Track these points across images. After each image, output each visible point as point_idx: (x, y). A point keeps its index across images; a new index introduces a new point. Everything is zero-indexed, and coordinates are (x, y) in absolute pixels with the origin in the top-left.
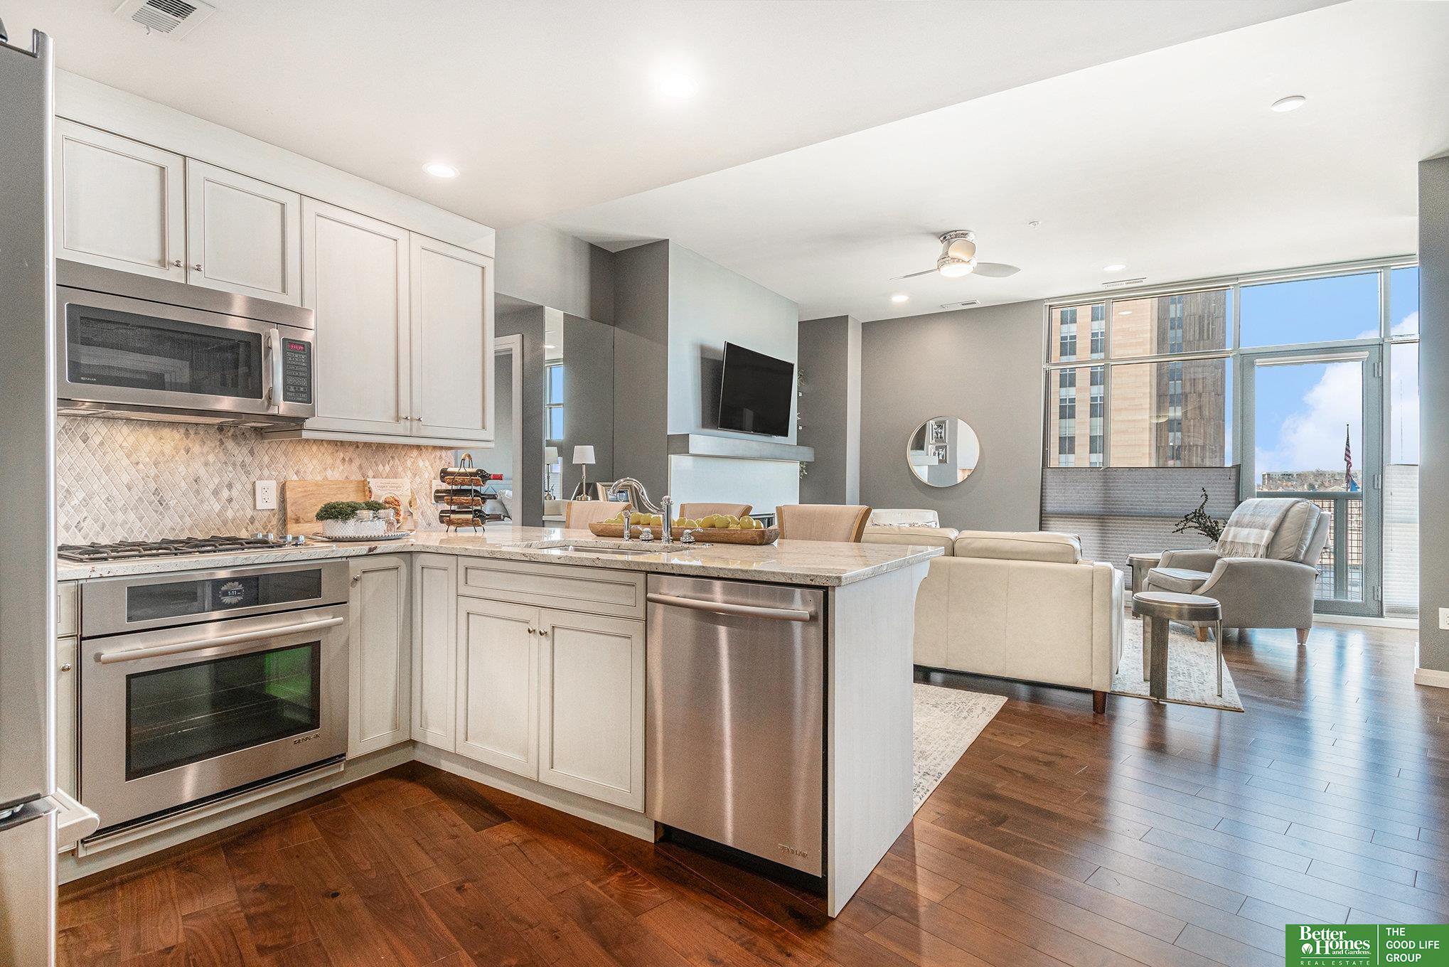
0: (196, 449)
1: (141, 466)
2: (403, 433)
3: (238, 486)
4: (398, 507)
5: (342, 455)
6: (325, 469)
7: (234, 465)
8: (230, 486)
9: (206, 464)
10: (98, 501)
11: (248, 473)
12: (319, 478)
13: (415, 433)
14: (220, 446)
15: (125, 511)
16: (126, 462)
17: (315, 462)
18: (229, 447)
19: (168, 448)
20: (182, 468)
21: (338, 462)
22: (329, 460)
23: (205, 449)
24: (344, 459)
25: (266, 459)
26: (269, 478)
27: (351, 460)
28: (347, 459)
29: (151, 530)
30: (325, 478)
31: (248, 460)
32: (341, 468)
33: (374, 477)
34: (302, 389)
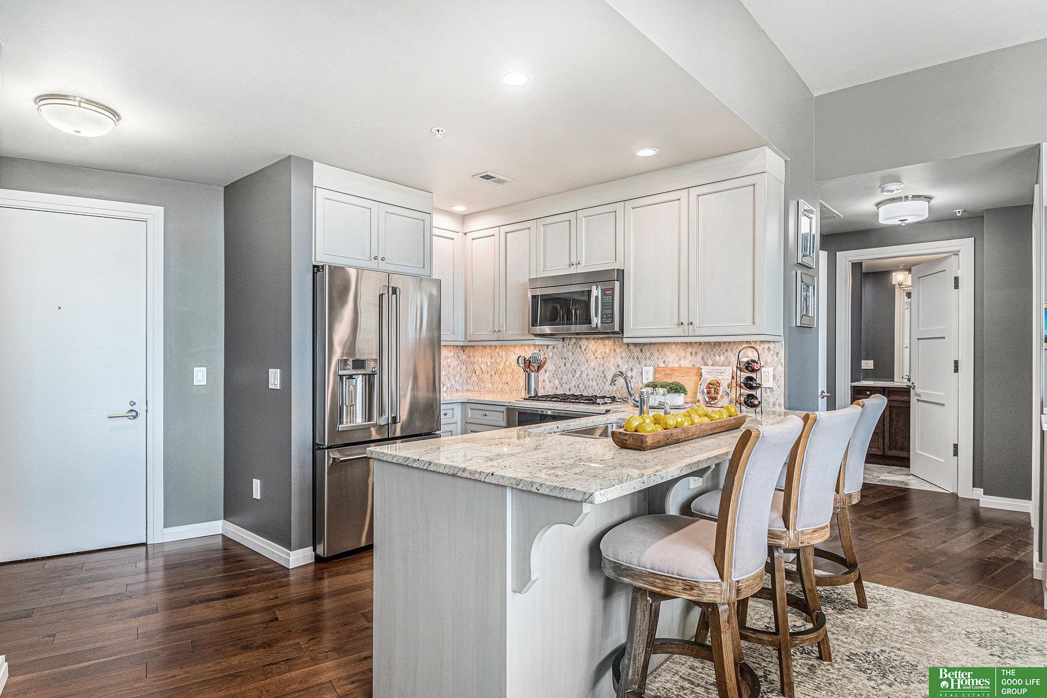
0: (618, 350)
1: (598, 359)
2: (682, 335)
3: (635, 370)
4: (718, 388)
5: (690, 350)
6: (680, 360)
7: (633, 358)
8: (632, 370)
9: (622, 358)
10: (584, 375)
11: (640, 362)
12: (676, 365)
13: (691, 334)
14: (628, 347)
15: (592, 380)
16: (593, 357)
17: (674, 355)
18: (631, 349)
19: (607, 351)
20: (612, 360)
21: (688, 354)
22: (682, 353)
23: (622, 350)
24: (691, 353)
25: (648, 354)
26: (650, 366)
27: (696, 354)
28: (694, 353)
29: (601, 391)
30: (680, 366)
31: (640, 355)
32: (690, 358)
33: (712, 365)
34: (609, 316)
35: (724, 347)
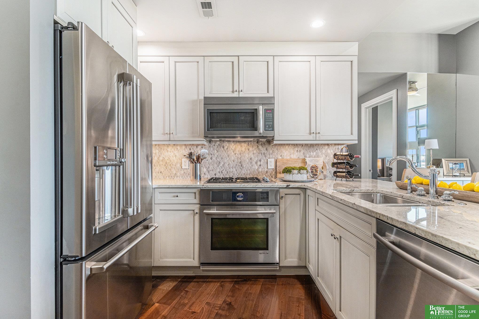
0: (251, 149)
1: (236, 154)
2: (312, 139)
3: (262, 161)
4: (317, 169)
5: (297, 149)
6: (291, 155)
7: (261, 154)
8: (260, 161)
9: (254, 154)
10: (226, 165)
11: (265, 156)
12: (288, 158)
13: (317, 139)
14: (258, 147)
15: (233, 168)
16: (233, 153)
17: (287, 152)
18: (260, 148)
19: (243, 149)
20: (247, 155)
21: (295, 152)
22: (292, 151)
23: (253, 149)
24: (297, 151)
25: (271, 151)
26: (272, 158)
27: (300, 151)
28: (299, 151)
29: (239, 174)
30: (291, 158)
31: (266, 152)
32: (296, 154)
33: (309, 157)
34: (270, 126)
35: (316, 148)
